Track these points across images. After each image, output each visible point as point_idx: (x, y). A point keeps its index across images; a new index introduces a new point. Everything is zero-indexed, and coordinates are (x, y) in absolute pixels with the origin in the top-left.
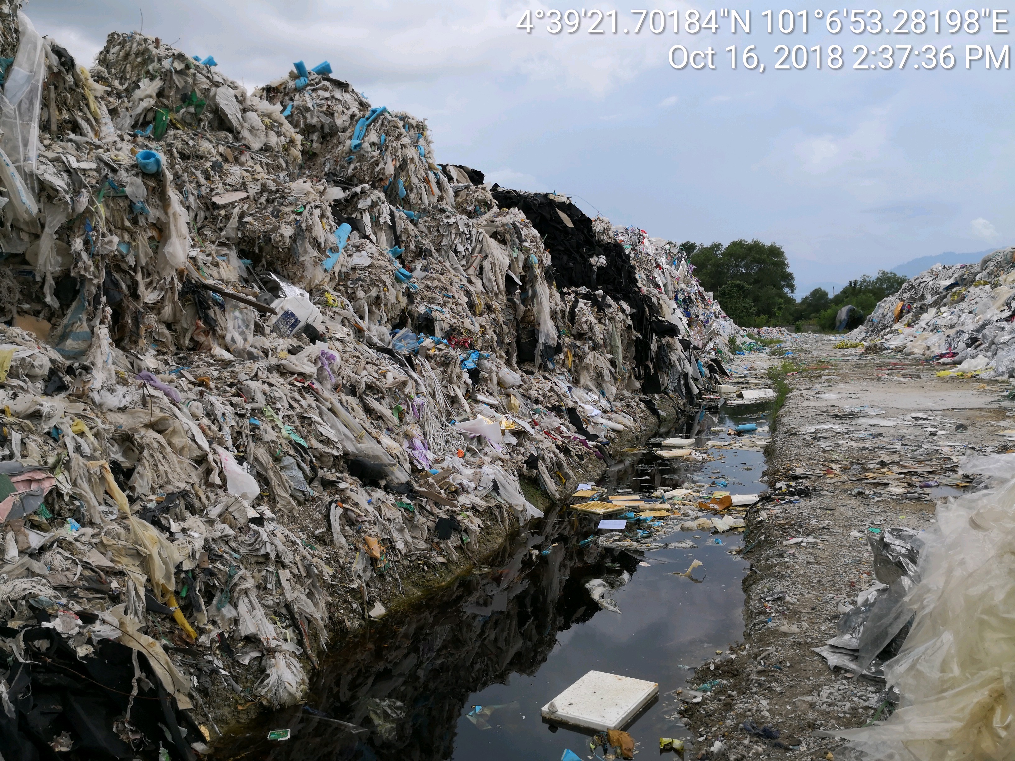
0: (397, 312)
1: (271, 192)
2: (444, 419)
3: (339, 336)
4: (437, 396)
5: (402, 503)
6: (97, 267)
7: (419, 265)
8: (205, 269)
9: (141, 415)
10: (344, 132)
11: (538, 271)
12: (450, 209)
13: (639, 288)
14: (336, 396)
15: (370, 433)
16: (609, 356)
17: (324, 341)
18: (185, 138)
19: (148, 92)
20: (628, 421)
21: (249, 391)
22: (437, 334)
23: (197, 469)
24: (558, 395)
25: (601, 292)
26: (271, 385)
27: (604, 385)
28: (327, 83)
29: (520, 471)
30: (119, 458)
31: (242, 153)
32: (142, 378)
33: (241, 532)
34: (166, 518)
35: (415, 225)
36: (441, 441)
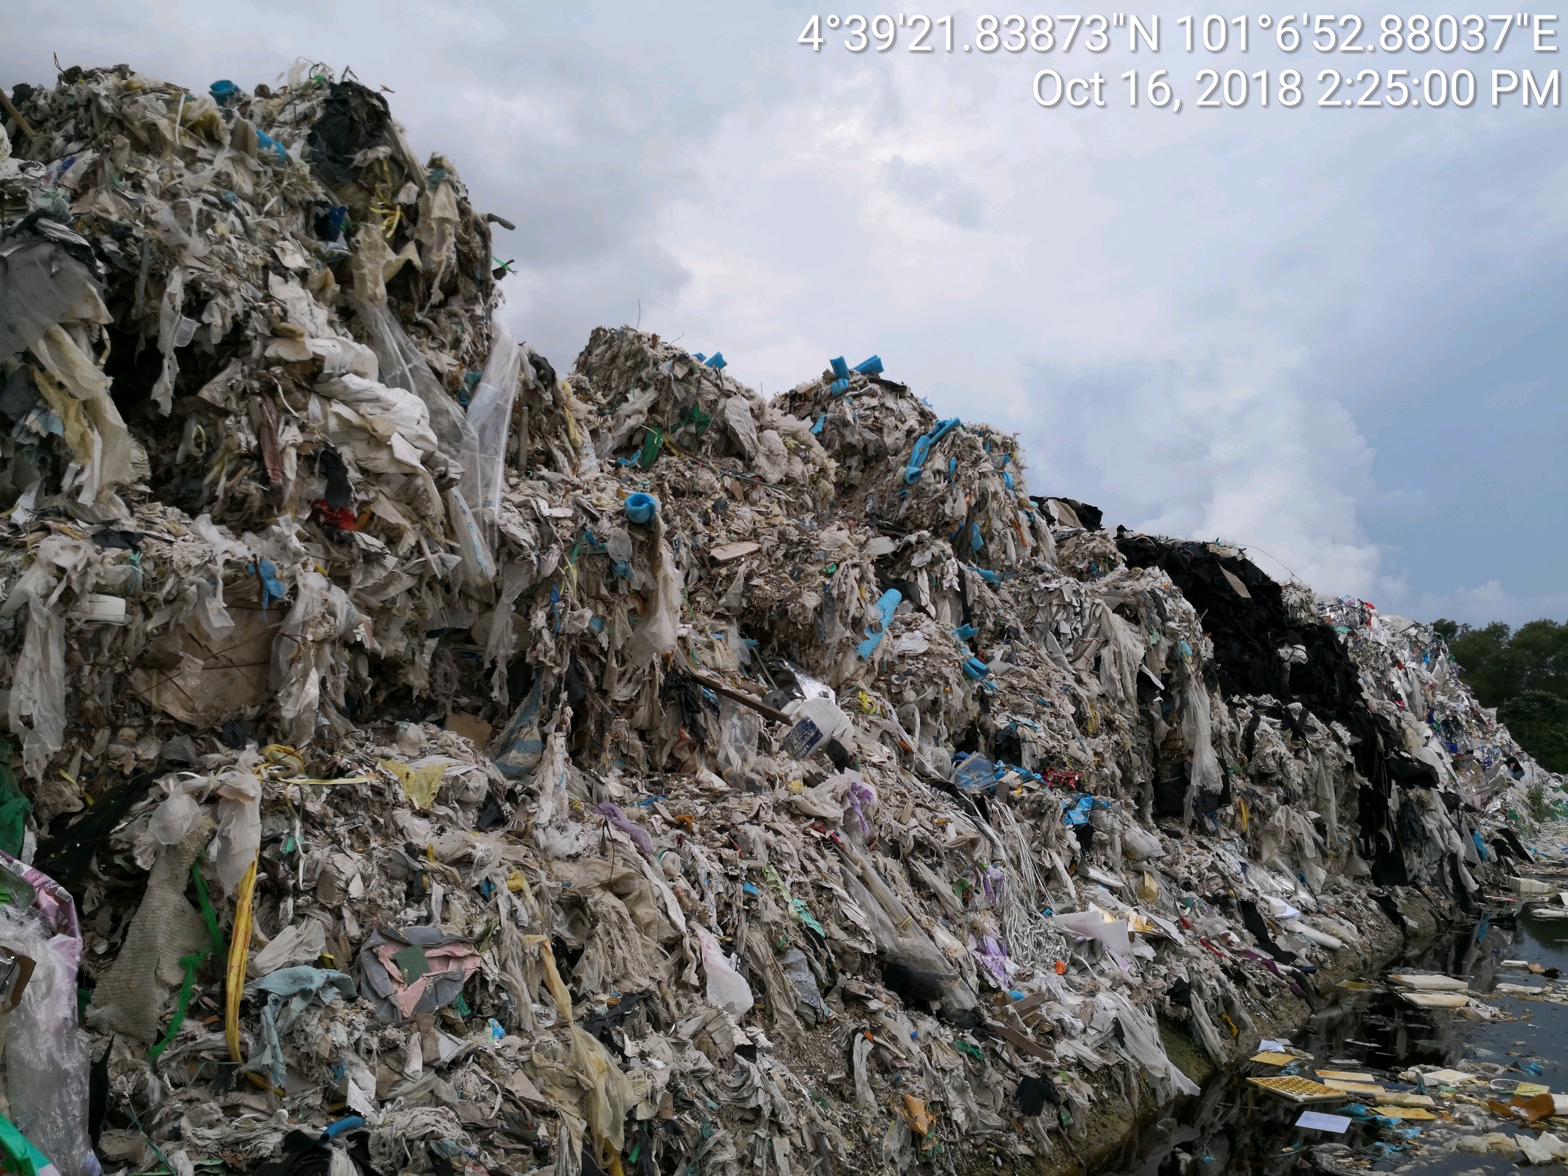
0: (963, 725)
1: (790, 543)
2: (1033, 906)
3: (875, 759)
4: (1023, 866)
5: (965, 1044)
6: (560, 650)
7: (998, 652)
8: (697, 654)
9: (597, 868)
10: (896, 454)
11: (1190, 668)
12: (1049, 567)
13: (1365, 701)
14: (870, 857)
15: (918, 921)
16: (1314, 815)
17: (854, 767)
18: (681, 467)
19: (637, 406)
20: (1349, 931)
21: (746, 840)
22: (1024, 764)
23: (666, 957)
24: (1224, 878)
25: (1298, 705)
26: (777, 833)
27: (1303, 865)
28: (875, 387)
29: (1159, 1007)
30: (563, 931)
31: (754, 487)
32: (602, 812)
33: (722, 1066)
34: (619, 1033)
35: (995, 591)
36: (1028, 943)
